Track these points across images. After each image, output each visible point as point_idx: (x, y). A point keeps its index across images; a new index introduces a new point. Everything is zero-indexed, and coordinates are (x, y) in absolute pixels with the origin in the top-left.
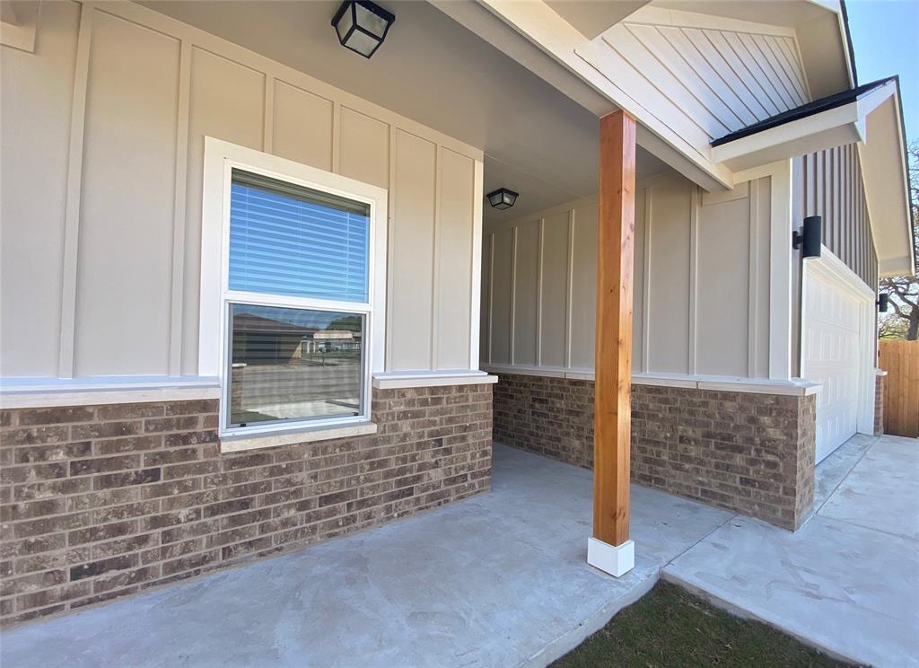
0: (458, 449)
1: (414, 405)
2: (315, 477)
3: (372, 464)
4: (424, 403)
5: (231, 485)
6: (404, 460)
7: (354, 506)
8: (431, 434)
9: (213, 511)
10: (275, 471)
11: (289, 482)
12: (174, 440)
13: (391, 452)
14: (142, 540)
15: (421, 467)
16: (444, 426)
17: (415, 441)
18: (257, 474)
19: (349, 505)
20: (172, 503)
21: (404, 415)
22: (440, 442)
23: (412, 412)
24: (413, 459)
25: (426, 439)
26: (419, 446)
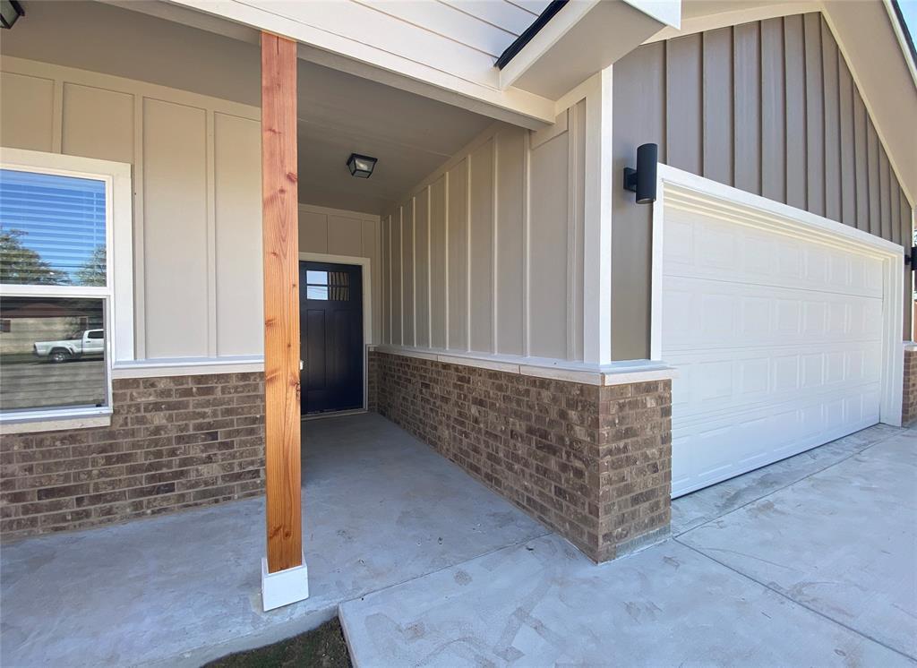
0: (243, 443)
1: (170, 396)
2: (30, 470)
3: (108, 458)
4: (188, 393)
6: (159, 454)
7: (86, 501)
8: (199, 427)
13: (135, 445)
15: (184, 462)
16: (220, 418)
17: (174, 434)
19: (79, 501)
21: (156, 407)
22: (214, 436)
23: (167, 403)
24: (173, 453)
25: (191, 432)
26: (180, 439)
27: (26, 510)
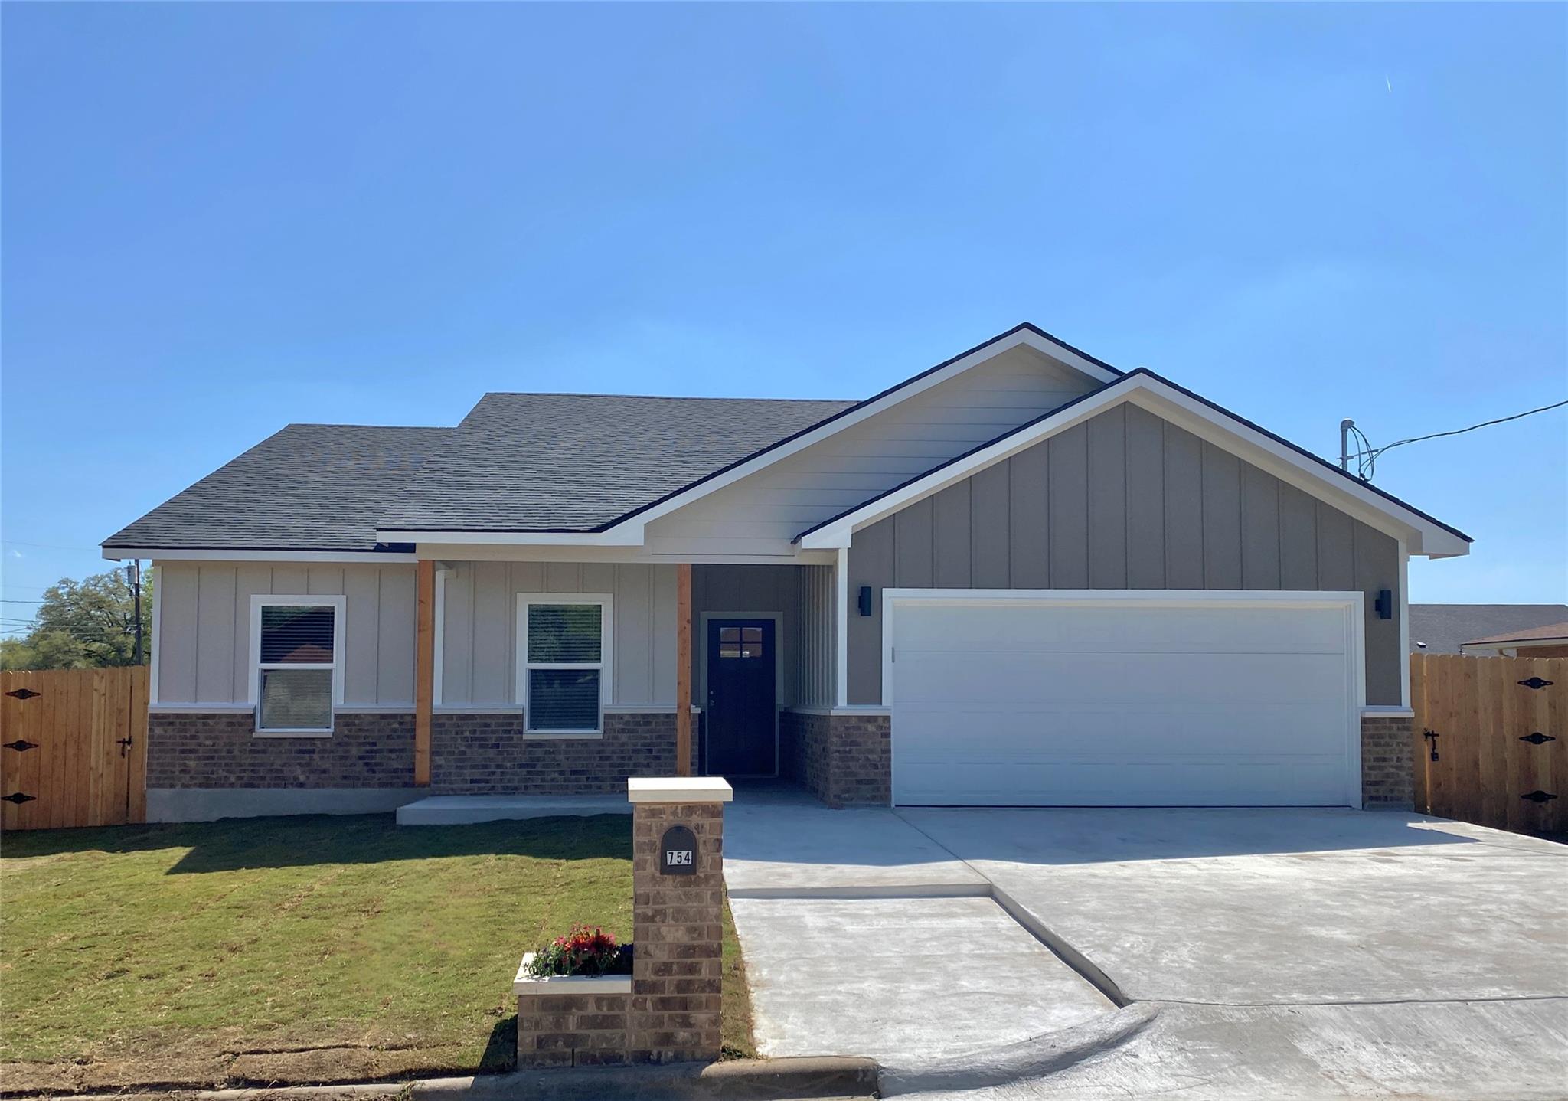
0: (666, 758)
1: (629, 725)
2: (568, 759)
3: (601, 757)
4: (638, 724)
5: (527, 756)
6: (623, 758)
7: (590, 780)
8: (643, 745)
9: (521, 766)
10: (547, 752)
11: (554, 759)
12: (505, 732)
13: (613, 752)
14: (494, 773)
15: (635, 765)
16: (654, 741)
17: (630, 747)
18: (539, 752)
19: (588, 779)
20: (504, 759)
21: (623, 731)
22: (650, 751)
23: (628, 730)
24: (630, 758)
25: (639, 747)
26: (634, 751)
27: (565, 780)
